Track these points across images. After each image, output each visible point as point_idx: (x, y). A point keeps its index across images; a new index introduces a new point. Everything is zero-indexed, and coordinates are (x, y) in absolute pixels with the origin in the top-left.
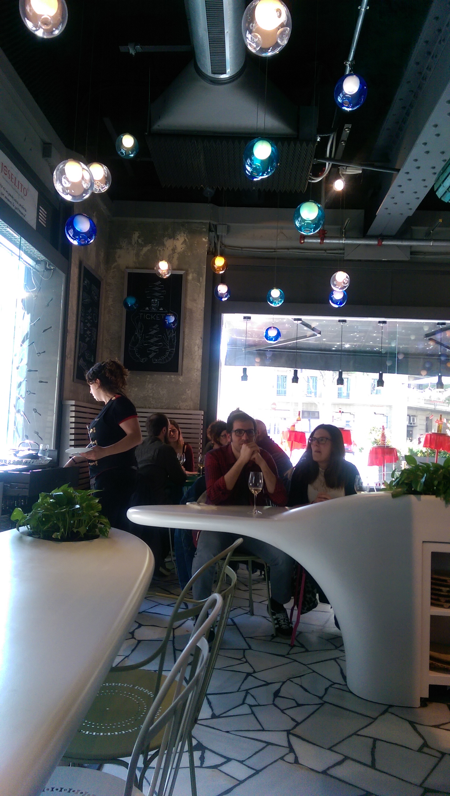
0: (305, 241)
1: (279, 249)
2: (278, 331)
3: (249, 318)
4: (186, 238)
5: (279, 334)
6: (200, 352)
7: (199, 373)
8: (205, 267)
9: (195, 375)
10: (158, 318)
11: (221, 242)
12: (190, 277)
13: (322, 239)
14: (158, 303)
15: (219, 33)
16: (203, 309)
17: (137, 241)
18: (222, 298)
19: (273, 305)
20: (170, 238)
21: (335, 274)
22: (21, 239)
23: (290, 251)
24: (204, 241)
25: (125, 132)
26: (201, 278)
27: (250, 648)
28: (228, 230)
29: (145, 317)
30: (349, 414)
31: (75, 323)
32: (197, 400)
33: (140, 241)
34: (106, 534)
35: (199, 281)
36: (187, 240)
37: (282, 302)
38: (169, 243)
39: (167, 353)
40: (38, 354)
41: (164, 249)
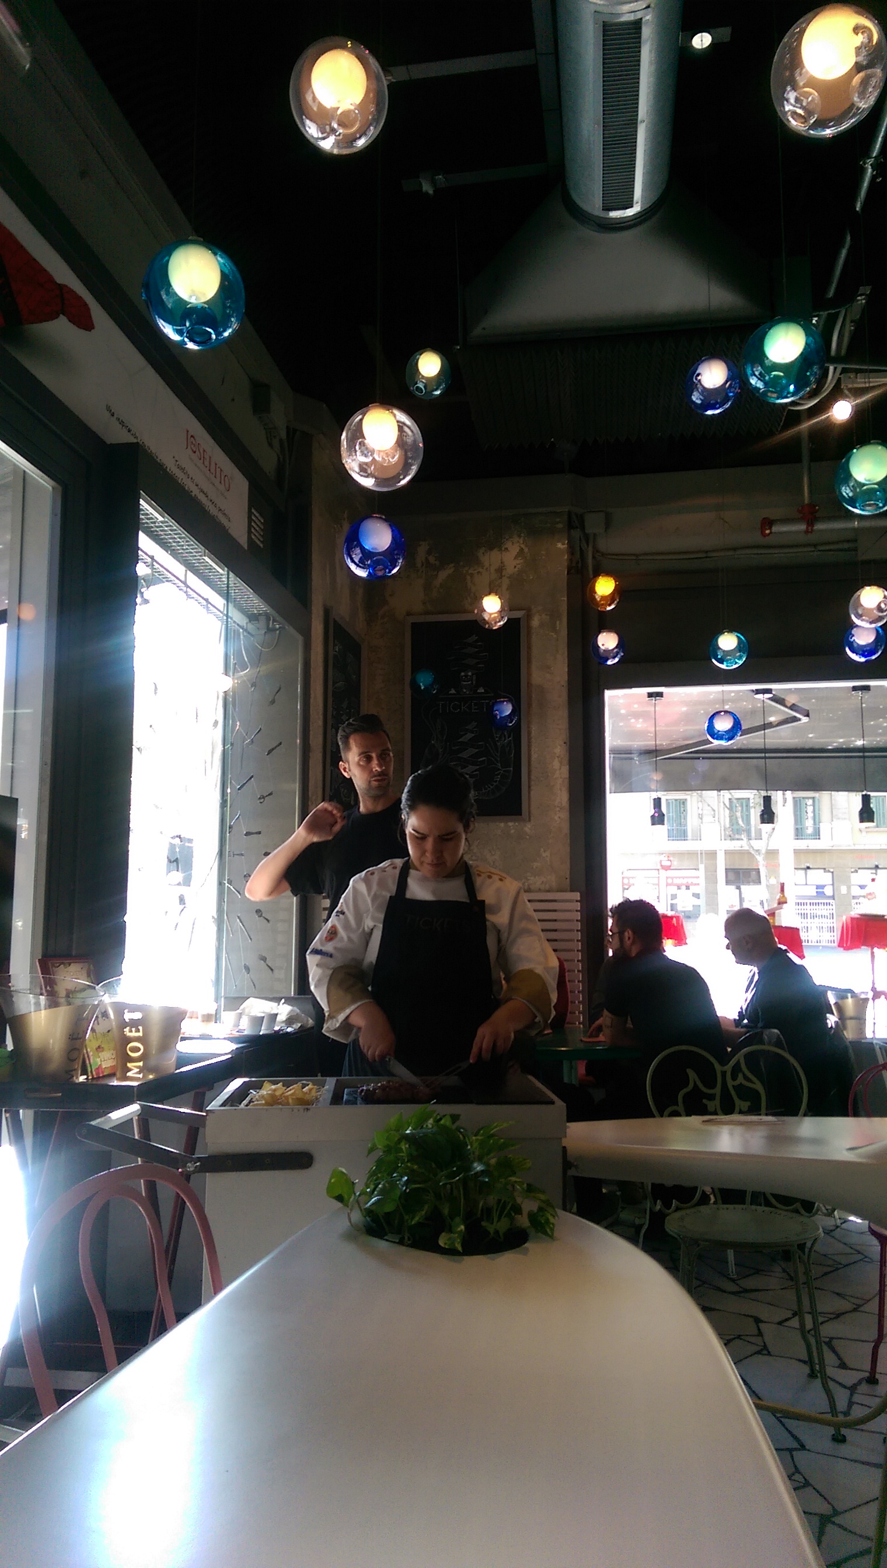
0: (775, 529)
1: (714, 551)
2: (734, 718)
3: (660, 695)
4: (522, 546)
5: (737, 725)
6: (565, 771)
7: (565, 815)
8: (566, 599)
9: (556, 818)
10: (475, 709)
11: (594, 547)
12: (535, 622)
13: (811, 523)
14: (474, 678)
15: (625, 124)
16: (566, 684)
17: (427, 559)
18: (607, 659)
19: (723, 666)
20: (491, 549)
21: (858, 593)
22: (228, 575)
23: (739, 552)
24: (560, 548)
25: (422, 348)
26: (558, 622)
27: (803, 1447)
28: (608, 524)
29: (449, 708)
30: (823, 870)
31: (321, 731)
32: (565, 870)
33: (432, 559)
34: (548, 1230)
35: (554, 629)
36: (526, 550)
37: (744, 659)
38: (491, 559)
39: (498, 778)
40: (260, 798)
41: (480, 570)
